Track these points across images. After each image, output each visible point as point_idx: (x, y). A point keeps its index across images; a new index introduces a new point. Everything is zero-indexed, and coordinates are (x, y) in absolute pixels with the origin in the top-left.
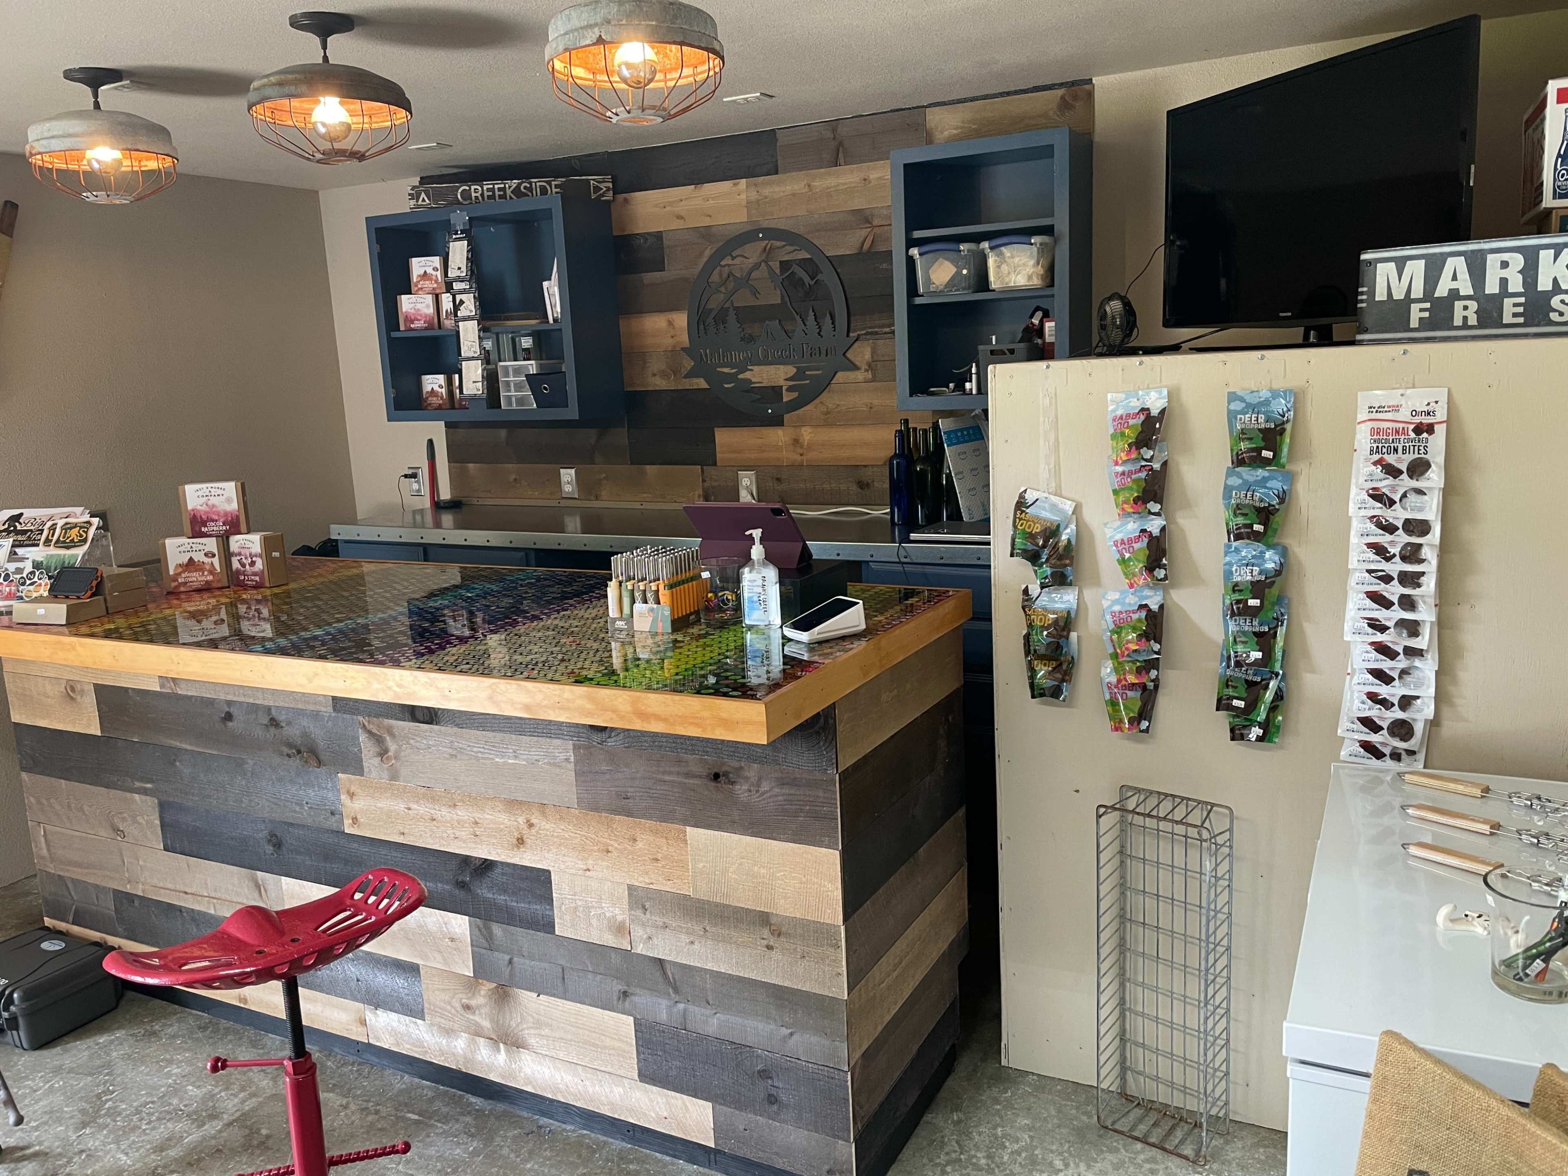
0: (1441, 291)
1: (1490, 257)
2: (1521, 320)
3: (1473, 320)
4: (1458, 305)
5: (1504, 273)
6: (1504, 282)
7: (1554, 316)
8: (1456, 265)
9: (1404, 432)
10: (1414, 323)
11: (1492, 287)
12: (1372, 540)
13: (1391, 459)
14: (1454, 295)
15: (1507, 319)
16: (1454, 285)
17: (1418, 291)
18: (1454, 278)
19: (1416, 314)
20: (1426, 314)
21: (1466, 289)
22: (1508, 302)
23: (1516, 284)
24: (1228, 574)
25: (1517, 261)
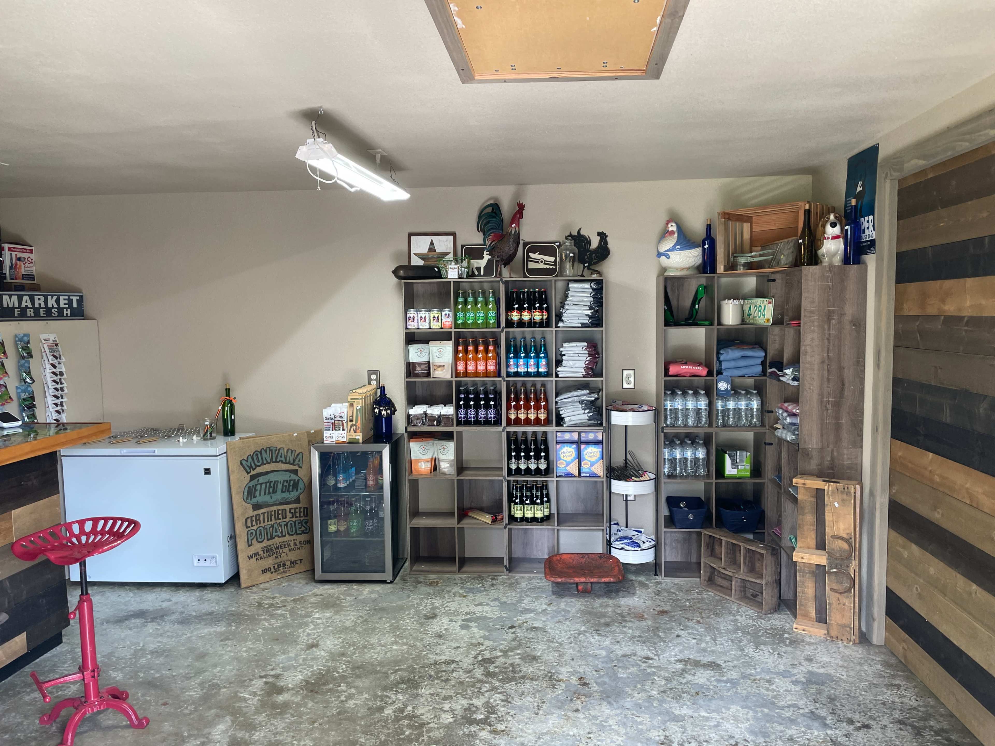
0: (23, 305)
1: (35, 297)
2: (45, 315)
3: (33, 315)
4: (28, 310)
5: (39, 302)
6: (40, 304)
7: (53, 315)
8: (26, 298)
9: (52, 346)
10: (16, 315)
11: (37, 306)
12: (53, 379)
13: (55, 354)
14: (27, 307)
15: (42, 315)
16: (26, 304)
17: (16, 305)
18: (26, 302)
19: (17, 312)
20: (19, 312)
21: (30, 306)
22: (41, 310)
23: (43, 305)
24: (19, 397)
25: (42, 298)
